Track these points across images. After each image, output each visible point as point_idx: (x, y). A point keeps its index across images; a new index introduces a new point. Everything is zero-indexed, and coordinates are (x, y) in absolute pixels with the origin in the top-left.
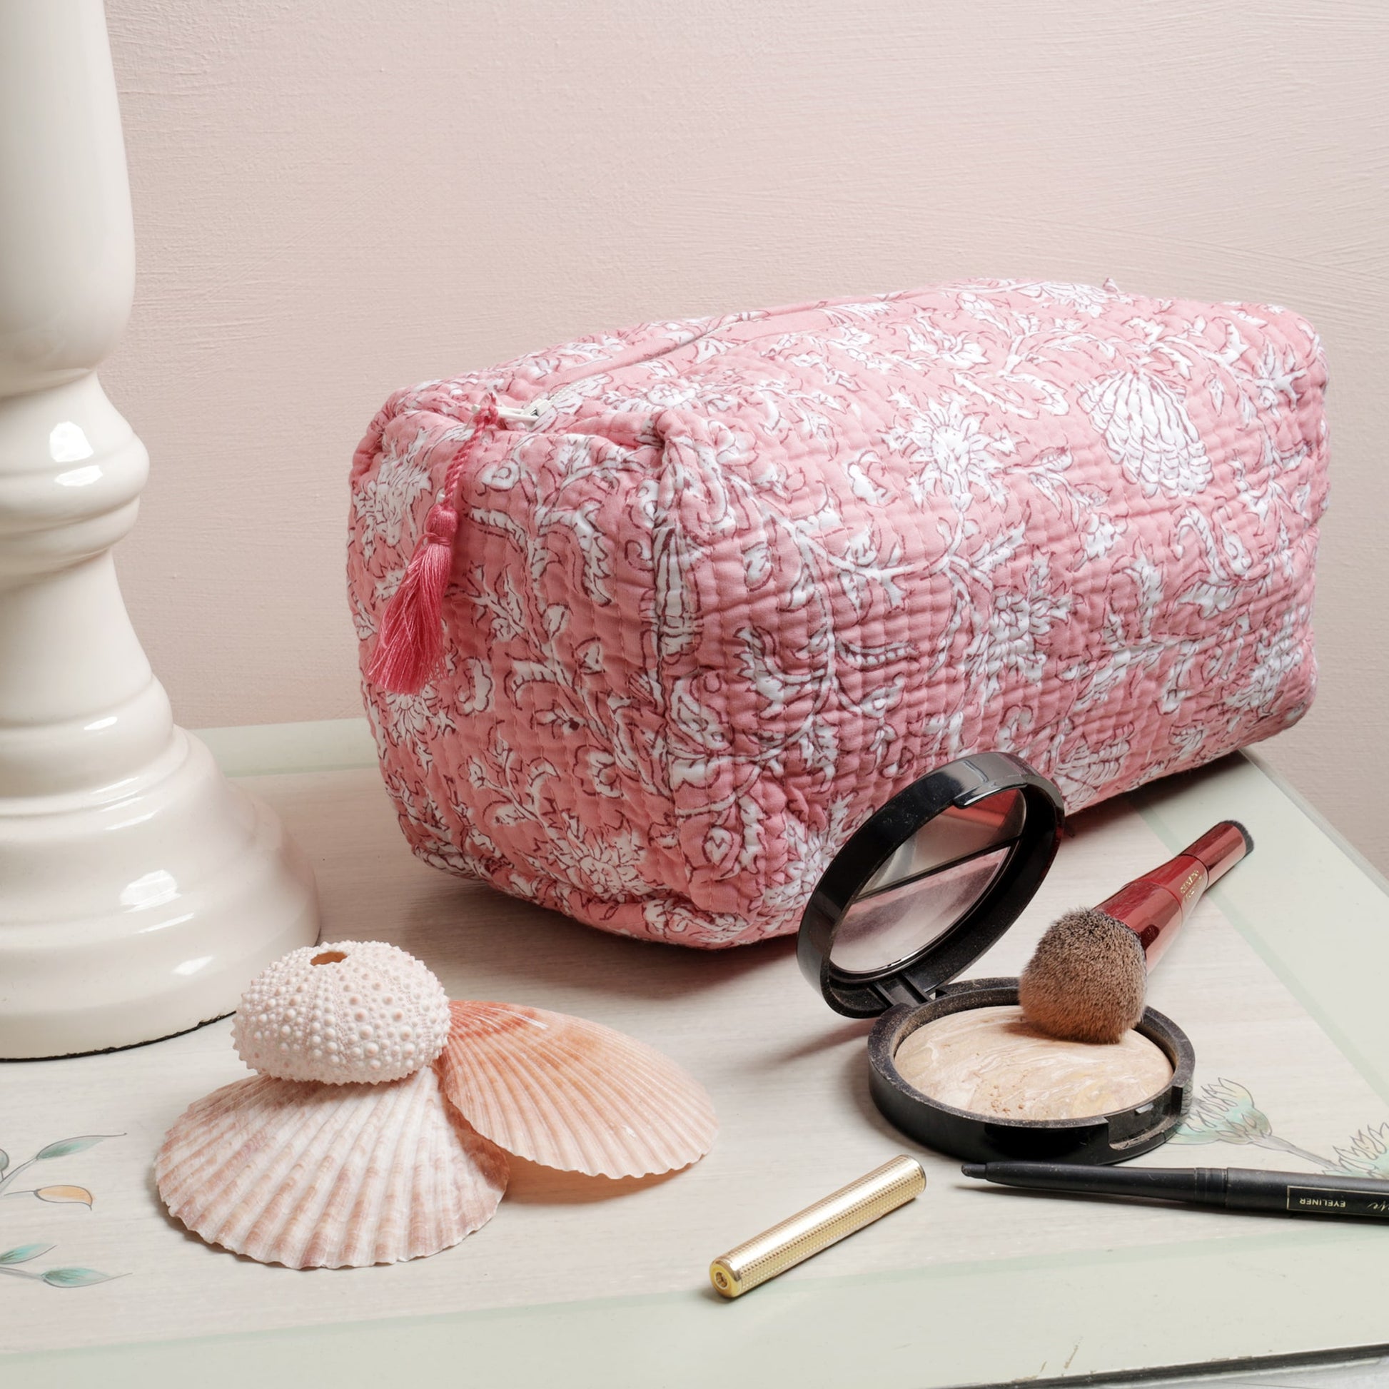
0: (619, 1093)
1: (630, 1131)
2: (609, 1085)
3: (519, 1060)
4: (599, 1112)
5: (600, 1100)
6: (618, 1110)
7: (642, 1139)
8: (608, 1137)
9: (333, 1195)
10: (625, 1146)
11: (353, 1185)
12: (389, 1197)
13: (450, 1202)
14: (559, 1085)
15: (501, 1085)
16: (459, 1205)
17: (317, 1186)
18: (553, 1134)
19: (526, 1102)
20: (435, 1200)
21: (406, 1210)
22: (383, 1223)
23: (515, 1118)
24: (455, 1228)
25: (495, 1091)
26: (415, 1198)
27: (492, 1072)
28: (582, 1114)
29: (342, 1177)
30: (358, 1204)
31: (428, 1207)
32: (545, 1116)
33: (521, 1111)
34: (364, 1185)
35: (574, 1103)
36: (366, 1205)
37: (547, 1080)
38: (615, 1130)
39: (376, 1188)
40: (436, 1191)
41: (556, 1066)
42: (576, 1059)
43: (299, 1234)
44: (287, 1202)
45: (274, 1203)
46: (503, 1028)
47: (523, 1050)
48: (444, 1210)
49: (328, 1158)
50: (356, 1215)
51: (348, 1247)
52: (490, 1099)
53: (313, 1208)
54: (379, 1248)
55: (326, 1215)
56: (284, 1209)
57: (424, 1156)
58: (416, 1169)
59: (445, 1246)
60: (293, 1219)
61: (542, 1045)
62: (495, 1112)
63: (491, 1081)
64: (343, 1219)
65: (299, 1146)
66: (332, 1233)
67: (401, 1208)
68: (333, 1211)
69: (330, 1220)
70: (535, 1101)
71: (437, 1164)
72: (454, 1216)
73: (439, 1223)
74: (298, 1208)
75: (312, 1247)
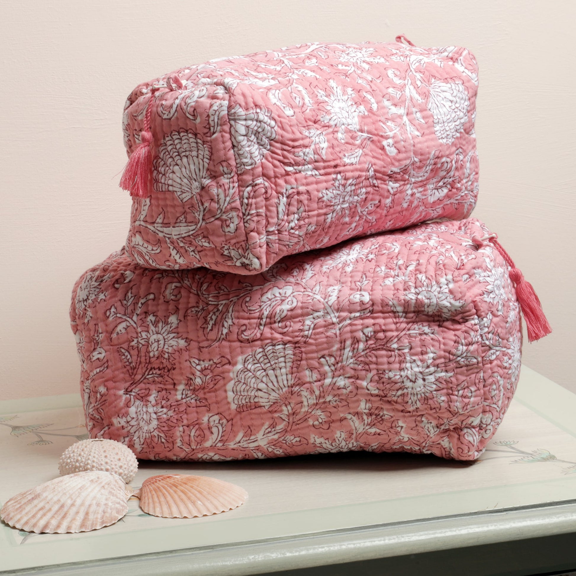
0: (199, 492)
1: (199, 502)
2: (196, 490)
3: (164, 487)
4: (189, 498)
5: (190, 494)
6: (196, 497)
7: (204, 505)
8: (190, 506)
9: (58, 511)
10: (196, 507)
11: (65, 509)
12: (77, 513)
13: (99, 516)
14: (175, 492)
15: (155, 496)
16: (102, 517)
17: (52, 509)
18: (169, 507)
19: (162, 499)
20: (94, 515)
21: (82, 517)
22: (74, 519)
23: (157, 505)
24: (99, 524)
25: (153, 498)
26: (87, 514)
27: (154, 492)
28: (182, 500)
29: (62, 506)
30: (66, 514)
31: (91, 517)
32: (168, 502)
33: (160, 502)
34: (70, 508)
35: (179, 496)
36: (68, 515)
37: (172, 491)
38: (194, 503)
39: (74, 510)
40: (95, 512)
41: (176, 487)
42: (186, 484)
43: (42, 523)
44: (41, 513)
45: (36, 513)
46: (162, 479)
47: (166, 484)
48: (97, 518)
49: (59, 500)
50: (64, 517)
51: (58, 526)
52: (151, 500)
53: (49, 515)
54: (69, 527)
55: (53, 517)
56: (39, 516)
57: (94, 502)
58: (90, 506)
59: (94, 529)
60: (41, 518)
61: (174, 482)
62: (151, 505)
63: (152, 495)
64: (59, 518)
65: (49, 497)
66: (54, 522)
67: (81, 516)
68: (56, 516)
69: (54, 519)
70: (165, 498)
71: (98, 505)
72: (99, 521)
73: (93, 521)
74: (44, 515)
75: (46, 526)
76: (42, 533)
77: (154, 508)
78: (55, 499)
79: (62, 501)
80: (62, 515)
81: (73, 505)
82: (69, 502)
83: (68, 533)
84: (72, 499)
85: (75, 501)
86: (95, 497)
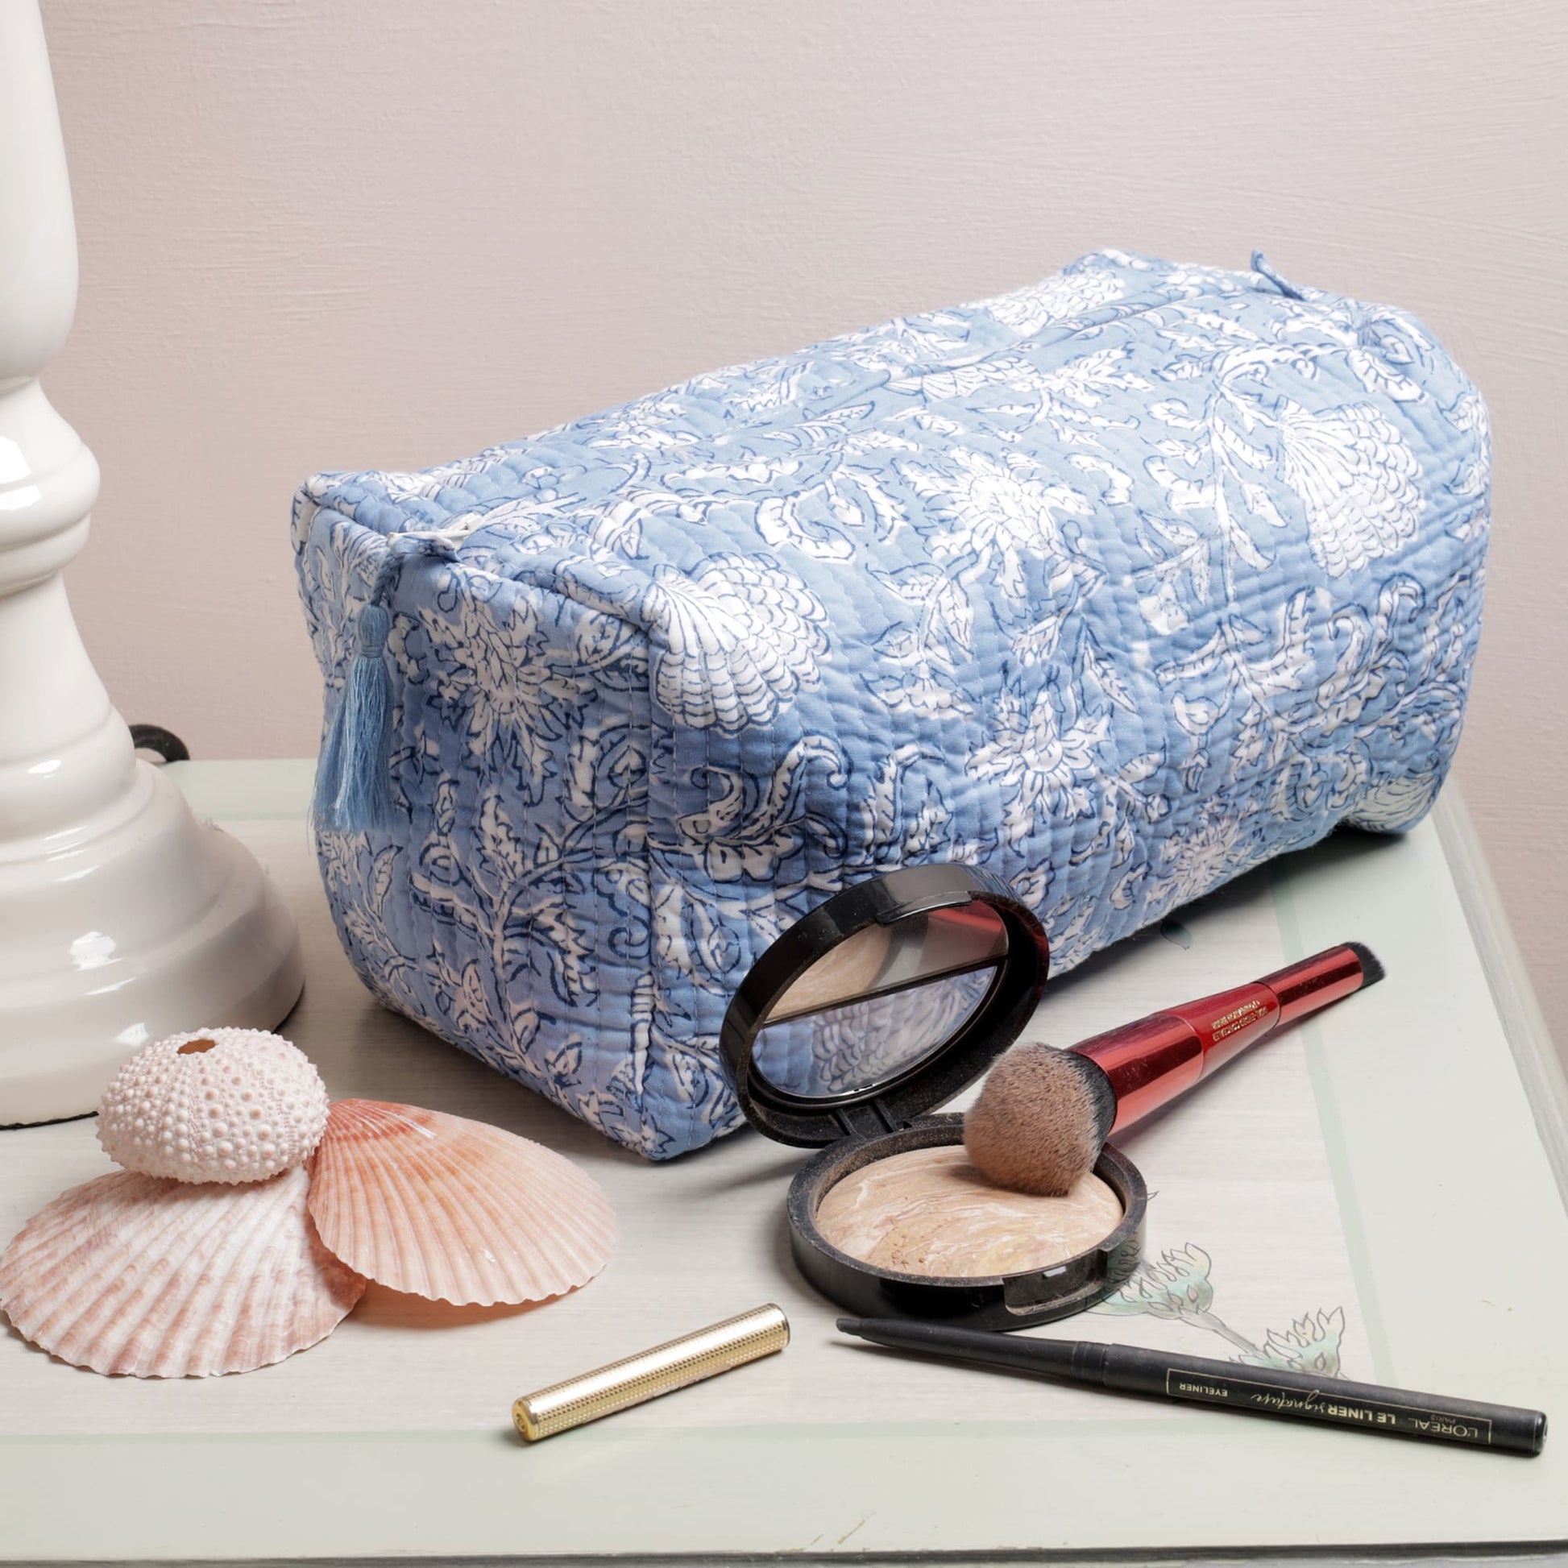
1: (488, 1255)
3: (388, 1169)
4: (459, 1232)
5: (464, 1219)
6: (481, 1232)
7: (501, 1265)
8: (461, 1262)
9: (159, 1299)
10: (479, 1272)
11: (182, 1292)
12: (216, 1307)
13: (281, 1317)
14: (422, 1199)
15: (360, 1196)
16: (291, 1321)
17: (145, 1290)
19: (381, 1216)
20: (266, 1313)
21: (231, 1322)
22: (205, 1332)
23: (365, 1232)
24: (280, 1344)
25: (352, 1201)
26: (245, 1310)
27: (356, 1179)
28: (439, 1234)
29: (173, 1283)
30: (183, 1312)
31: (256, 1320)
32: (396, 1232)
33: (373, 1225)
34: (194, 1292)
35: (432, 1220)
36: (189, 1314)
37: (411, 1194)
38: (472, 1253)
39: (205, 1296)
40: (270, 1305)
41: (426, 1179)
42: (453, 1172)
43: (115, 1339)
44: (111, 1303)
45: (97, 1304)
46: (385, 1134)
47: (396, 1160)
48: (273, 1325)
49: (163, 1261)
50: (176, 1324)
51: (160, 1356)
52: (345, 1210)
53: (135, 1313)
54: (192, 1360)
55: (145, 1321)
56: (106, 1312)
57: (267, 1267)
58: (254, 1279)
59: (264, 1363)
60: (112, 1322)
61: (420, 1155)
62: (346, 1224)
63: (352, 1190)
64: (163, 1326)
65: (137, 1246)
66: (148, 1340)
67: (227, 1319)
68: (154, 1317)
69: (149, 1327)
70: (391, 1215)
71: (278, 1276)
72: (282, 1333)
73: (263, 1337)
74: (120, 1312)
75: (124, 1354)
76: (114, 1375)
77: (355, 1240)
78: (154, 1254)
79: (173, 1263)
80: (173, 1313)
81: (203, 1278)
82: (194, 1268)
83: (188, 1377)
84: (202, 1257)
85: (209, 1266)
86: (267, 1250)
